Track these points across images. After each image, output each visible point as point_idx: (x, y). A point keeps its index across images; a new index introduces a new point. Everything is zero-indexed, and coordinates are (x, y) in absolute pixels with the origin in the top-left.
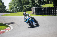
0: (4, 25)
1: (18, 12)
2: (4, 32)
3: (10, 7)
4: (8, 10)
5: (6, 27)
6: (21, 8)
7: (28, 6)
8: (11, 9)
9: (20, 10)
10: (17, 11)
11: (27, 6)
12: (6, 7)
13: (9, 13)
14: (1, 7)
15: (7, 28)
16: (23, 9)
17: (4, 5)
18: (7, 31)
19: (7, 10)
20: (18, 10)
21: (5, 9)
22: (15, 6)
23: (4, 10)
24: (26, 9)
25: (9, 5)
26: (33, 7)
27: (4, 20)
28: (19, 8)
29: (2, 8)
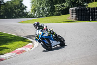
0: (23, 39)
1: (46, 16)
2: (23, 51)
3: (33, 8)
4: (30, 14)
5: (26, 43)
6: (51, 8)
7: (63, 6)
8: (34, 10)
9: (49, 13)
10: (44, 15)
11: (61, 6)
12: (26, 7)
13: (31, 17)
14: (19, 8)
15: (28, 45)
16: (55, 11)
17: (22, 4)
18: (28, 49)
19: (28, 13)
20: (47, 12)
21: (25, 11)
22: (41, 6)
23: (24, 13)
24: (59, 11)
25: (31, 4)
26: (72, 7)
27: (22, 30)
28: (47, 10)
29: (19, 10)
